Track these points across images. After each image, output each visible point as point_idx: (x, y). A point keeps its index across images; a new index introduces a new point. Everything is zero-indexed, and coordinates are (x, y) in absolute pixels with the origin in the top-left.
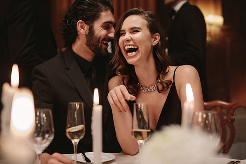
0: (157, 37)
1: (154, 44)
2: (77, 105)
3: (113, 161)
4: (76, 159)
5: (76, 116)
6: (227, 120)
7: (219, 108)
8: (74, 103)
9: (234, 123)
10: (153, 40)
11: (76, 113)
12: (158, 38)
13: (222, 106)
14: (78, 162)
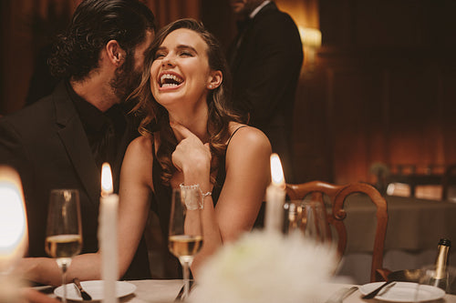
0: (218, 77)
1: (210, 87)
2: (67, 195)
3: (132, 296)
4: (65, 295)
5: (64, 213)
6: (333, 216)
7: (318, 195)
8: (61, 191)
9: (345, 221)
10: (211, 79)
11: (64, 208)
12: (219, 80)
13: (323, 192)
14: (68, 301)
